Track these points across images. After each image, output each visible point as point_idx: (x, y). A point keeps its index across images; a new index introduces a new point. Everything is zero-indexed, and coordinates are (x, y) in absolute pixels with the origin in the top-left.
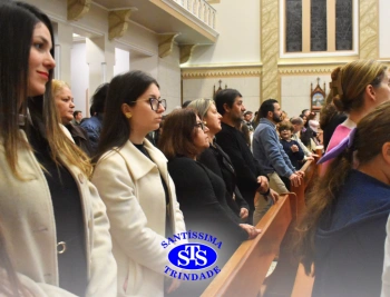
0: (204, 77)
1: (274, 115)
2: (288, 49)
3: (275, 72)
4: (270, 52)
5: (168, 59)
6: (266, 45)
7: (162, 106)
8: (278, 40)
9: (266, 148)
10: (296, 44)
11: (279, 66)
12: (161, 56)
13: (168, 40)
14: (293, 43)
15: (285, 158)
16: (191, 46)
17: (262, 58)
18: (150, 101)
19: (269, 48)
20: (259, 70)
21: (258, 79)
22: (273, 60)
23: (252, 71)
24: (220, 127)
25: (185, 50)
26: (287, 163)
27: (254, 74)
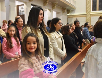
0: (73, 17)
1: (88, 26)
2: (93, 10)
3: (90, 16)
4: (89, 11)
5: (65, 13)
6: (88, 9)
7: (62, 24)
8: (91, 8)
9: (86, 33)
10: (95, 9)
11: (91, 14)
12: (63, 13)
13: (65, 9)
14: (94, 9)
15: (90, 36)
16: (70, 10)
17: (86, 12)
18: (59, 24)
19: (88, 10)
20: (86, 15)
21: (85, 17)
22: (89, 13)
23: (84, 16)
24: (75, 29)
25: (68, 11)
26: (90, 37)
27: (85, 16)
